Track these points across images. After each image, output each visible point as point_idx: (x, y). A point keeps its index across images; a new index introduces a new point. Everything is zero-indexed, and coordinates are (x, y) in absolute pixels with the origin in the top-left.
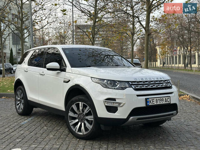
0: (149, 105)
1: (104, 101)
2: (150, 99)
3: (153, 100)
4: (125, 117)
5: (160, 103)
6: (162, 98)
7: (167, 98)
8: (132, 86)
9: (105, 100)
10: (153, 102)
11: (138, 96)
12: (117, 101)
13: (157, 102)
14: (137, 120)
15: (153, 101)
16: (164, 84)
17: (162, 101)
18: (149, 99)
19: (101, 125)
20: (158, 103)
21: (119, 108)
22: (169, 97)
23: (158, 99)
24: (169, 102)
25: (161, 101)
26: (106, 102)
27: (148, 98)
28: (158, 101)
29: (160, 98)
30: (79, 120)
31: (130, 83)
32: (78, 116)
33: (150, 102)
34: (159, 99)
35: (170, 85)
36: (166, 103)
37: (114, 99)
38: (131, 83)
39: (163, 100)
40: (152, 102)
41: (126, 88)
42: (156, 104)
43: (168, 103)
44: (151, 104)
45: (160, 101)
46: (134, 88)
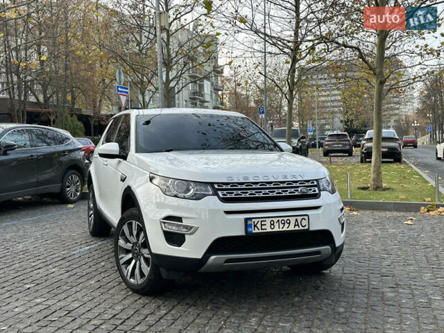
0: (254, 231)
1: (161, 222)
2: (256, 221)
3: (263, 223)
4: (199, 256)
5: (281, 230)
6: (285, 219)
7: (299, 219)
8: (220, 193)
9: (164, 219)
10: (263, 227)
11: (227, 213)
12: (185, 222)
13: (272, 227)
14: (225, 262)
15: (262, 225)
16: (299, 189)
17: (287, 225)
18: (253, 220)
19: (161, 269)
20: (276, 229)
21: (187, 237)
22: (306, 217)
23: (275, 220)
24: (306, 228)
25: (284, 224)
26: (164, 223)
27: (251, 219)
28: (276, 225)
29: (280, 219)
30: (133, 255)
31: (216, 186)
32: (133, 247)
33: (255, 226)
34: (278, 221)
35: (317, 192)
36: (297, 228)
37: (179, 219)
38: (219, 186)
39: (289, 223)
40: (259, 225)
41: (205, 196)
42: (269, 230)
43: (301, 228)
44: (256, 231)
45: (281, 226)
46: (221, 196)
